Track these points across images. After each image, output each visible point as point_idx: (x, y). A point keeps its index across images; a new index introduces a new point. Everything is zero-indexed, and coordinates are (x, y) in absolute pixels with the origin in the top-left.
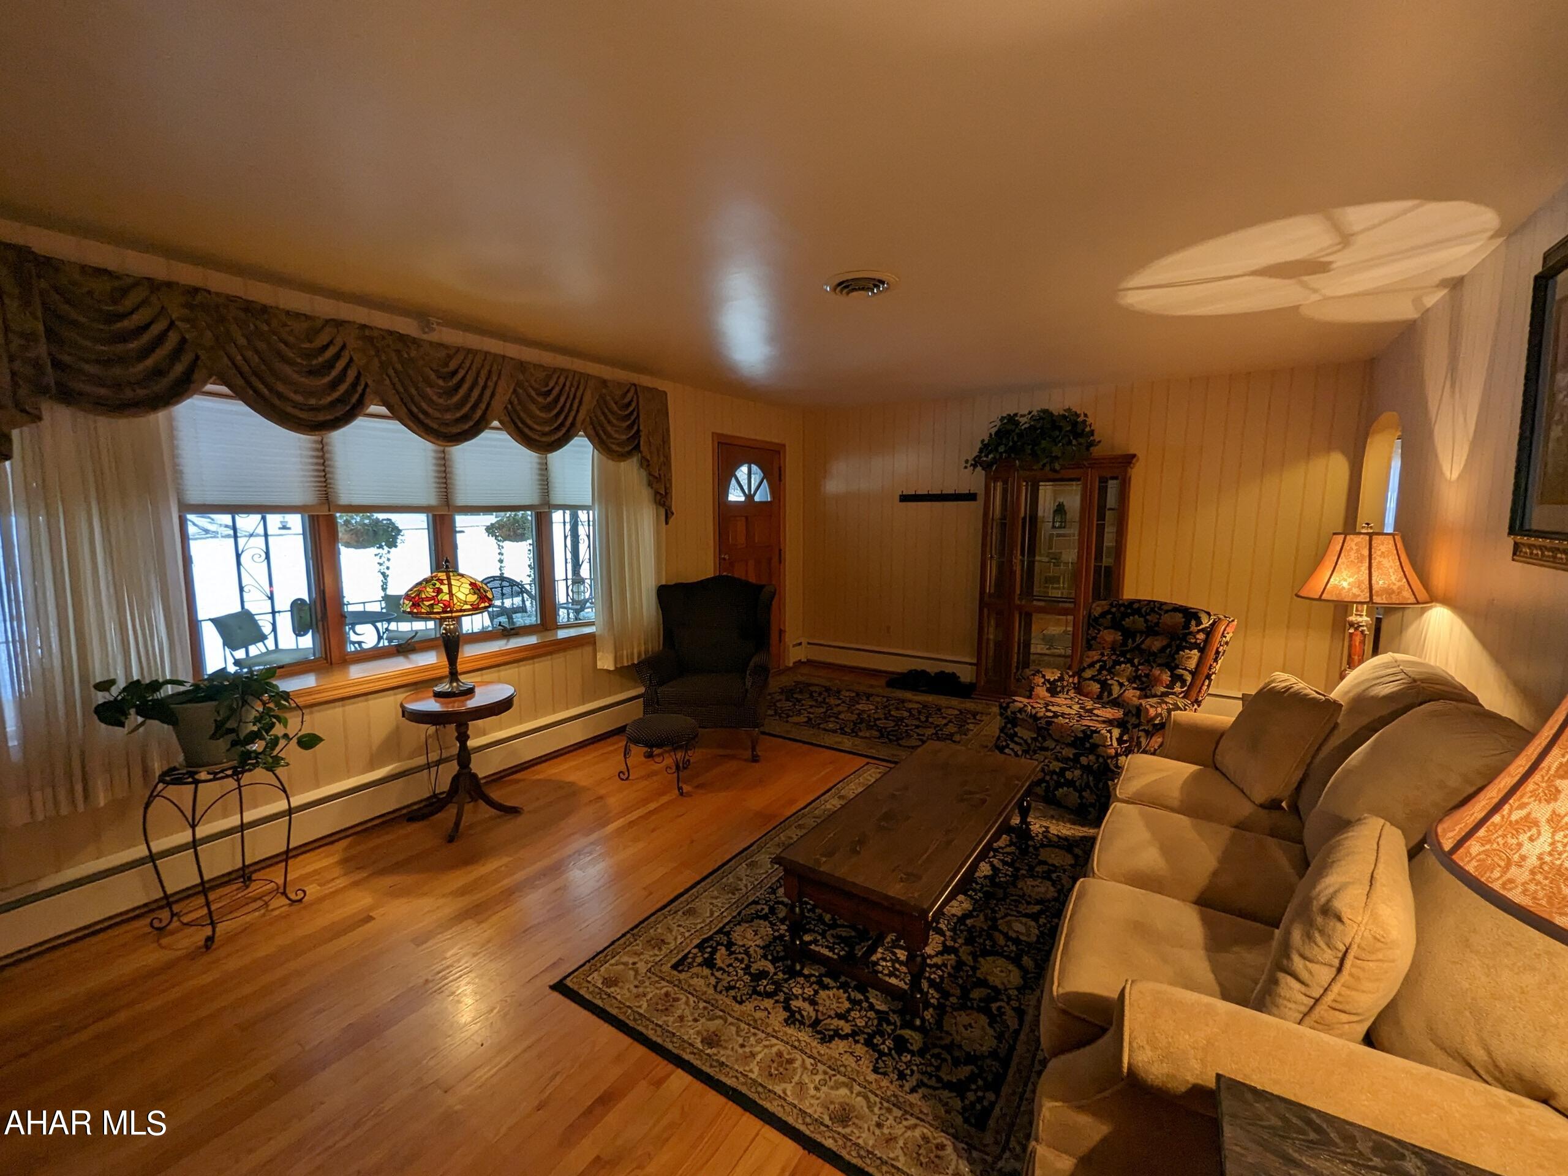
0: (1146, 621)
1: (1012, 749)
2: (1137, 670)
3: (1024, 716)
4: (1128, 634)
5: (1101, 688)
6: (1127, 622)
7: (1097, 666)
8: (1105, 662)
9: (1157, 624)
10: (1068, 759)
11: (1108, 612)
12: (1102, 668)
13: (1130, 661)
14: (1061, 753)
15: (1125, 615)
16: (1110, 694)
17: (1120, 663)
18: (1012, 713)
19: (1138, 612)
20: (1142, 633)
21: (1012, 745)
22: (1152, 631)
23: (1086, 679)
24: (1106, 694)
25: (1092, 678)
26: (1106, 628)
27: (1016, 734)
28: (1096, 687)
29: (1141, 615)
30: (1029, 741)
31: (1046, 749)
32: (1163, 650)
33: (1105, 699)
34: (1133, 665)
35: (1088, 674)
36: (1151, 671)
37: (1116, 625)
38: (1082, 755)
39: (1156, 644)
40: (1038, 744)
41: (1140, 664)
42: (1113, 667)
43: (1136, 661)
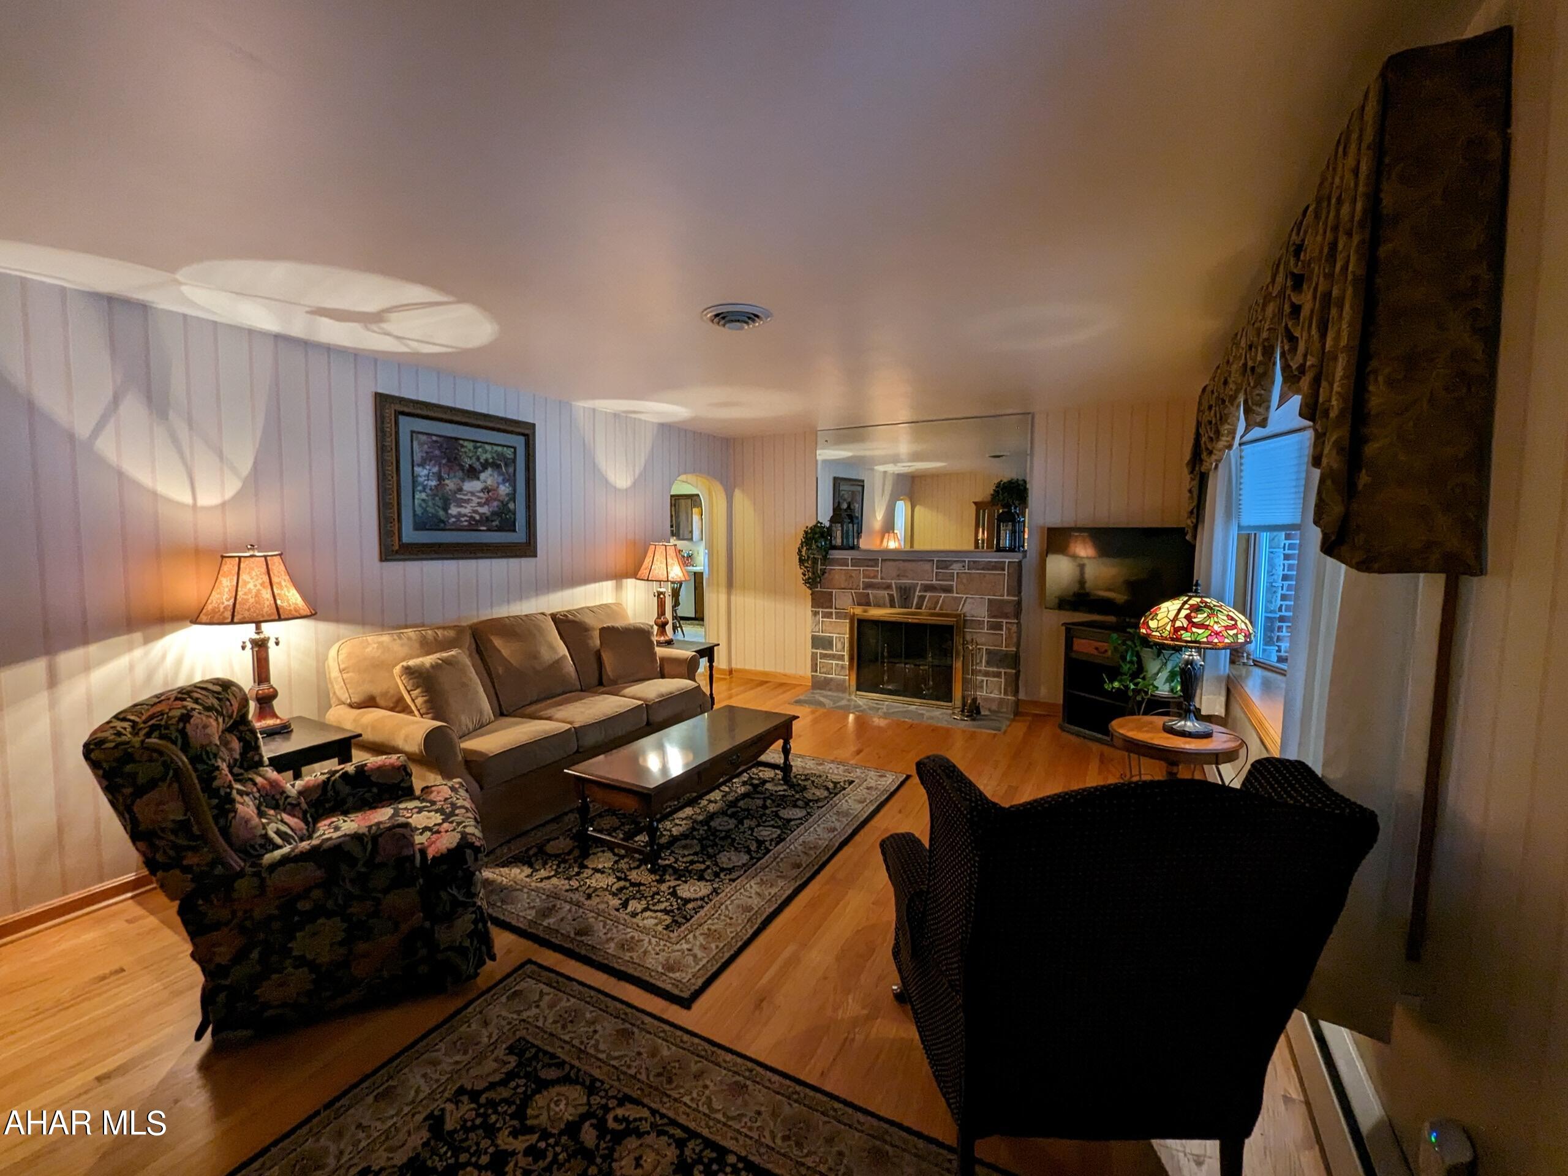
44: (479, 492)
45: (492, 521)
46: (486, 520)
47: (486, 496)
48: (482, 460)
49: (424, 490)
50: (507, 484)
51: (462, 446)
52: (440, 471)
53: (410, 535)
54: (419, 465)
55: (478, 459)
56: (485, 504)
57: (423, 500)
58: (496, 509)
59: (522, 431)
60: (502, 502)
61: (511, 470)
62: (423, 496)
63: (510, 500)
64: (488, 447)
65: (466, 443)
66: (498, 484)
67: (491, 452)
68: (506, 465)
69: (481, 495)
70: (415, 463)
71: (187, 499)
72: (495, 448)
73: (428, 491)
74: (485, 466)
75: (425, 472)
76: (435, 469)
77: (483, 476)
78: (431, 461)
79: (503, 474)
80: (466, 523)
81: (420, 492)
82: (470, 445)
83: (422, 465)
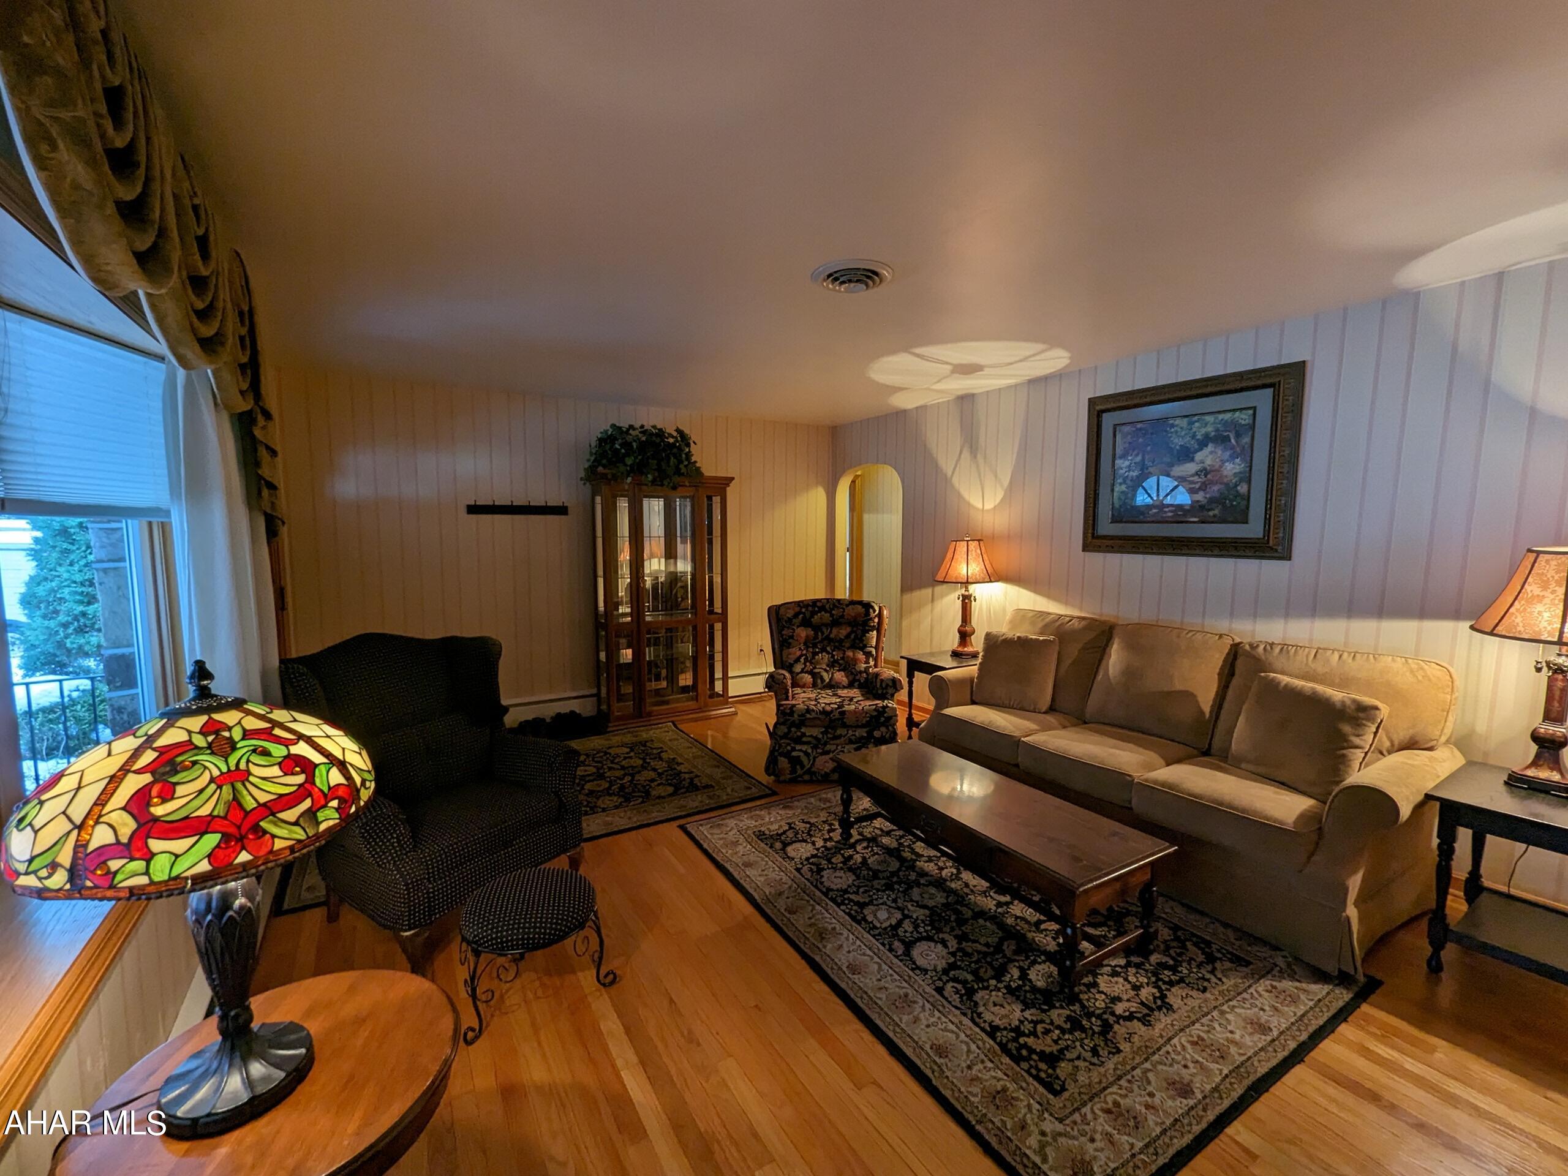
0: (832, 615)
1: (800, 750)
2: (833, 656)
3: (813, 715)
4: (817, 628)
5: (813, 677)
6: (816, 619)
7: (802, 660)
8: (805, 655)
9: (842, 616)
10: (862, 737)
11: (800, 613)
12: (806, 660)
13: (823, 650)
14: (854, 735)
15: (813, 613)
16: (823, 680)
17: (817, 653)
18: (799, 716)
19: (822, 609)
20: (826, 625)
21: (798, 747)
22: (836, 623)
23: (798, 674)
24: (819, 681)
25: (802, 671)
26: (798, 627)
27: (804, 735)
28: (808, 678)
29: (826, 612)
30: (820, 736)
31: (840, 737)
32: (848, 636)
33: (820, 685)
34: (828, 653)
35: (798, 668)
36: (844, 654)
37: (806, 623)
38: (874, 730)
39: (844, 632)
40: (829, 736)
41: (833, 651)
42: (813, 658)
43: (828, 649)
44: (1193, 476)
45: (1209, 510)
46: (1198, 508)
47: (1203, 479)
48: (1199, 437)
49: (1124, 482)
50: (1238, 461)
51: (1172, 426)
52: (1143, 460)
53: (1106, 527)
54: (1120, 458)
55: (1194, 437)
56: (1200, 489)
57: (1123, 492)
58: (1217, 495)
59: (1268, 381)
60: (1227, 484)
61: (1246, 440)
62: (1123, 488)
63: (1241, 481)
64: (1208, 418)
65: (1178, 422)
66: (1223, 462)
67: (1214, 423)
68: (1238, 436)
69: (1196, 478)
70: (1117, 456)
71: (980, 506)
72: (1221, 416)
73: (1128, 482)
74: (1203, 444)
75: (1127, 463)
76: (1139, 459)
77: (1199, 456)
78: (1134, 450)
79: (1233, 448)
80: (1170, 514)
81: (1121, 484)
82: (1184, 423)
83: (1124, 456)
